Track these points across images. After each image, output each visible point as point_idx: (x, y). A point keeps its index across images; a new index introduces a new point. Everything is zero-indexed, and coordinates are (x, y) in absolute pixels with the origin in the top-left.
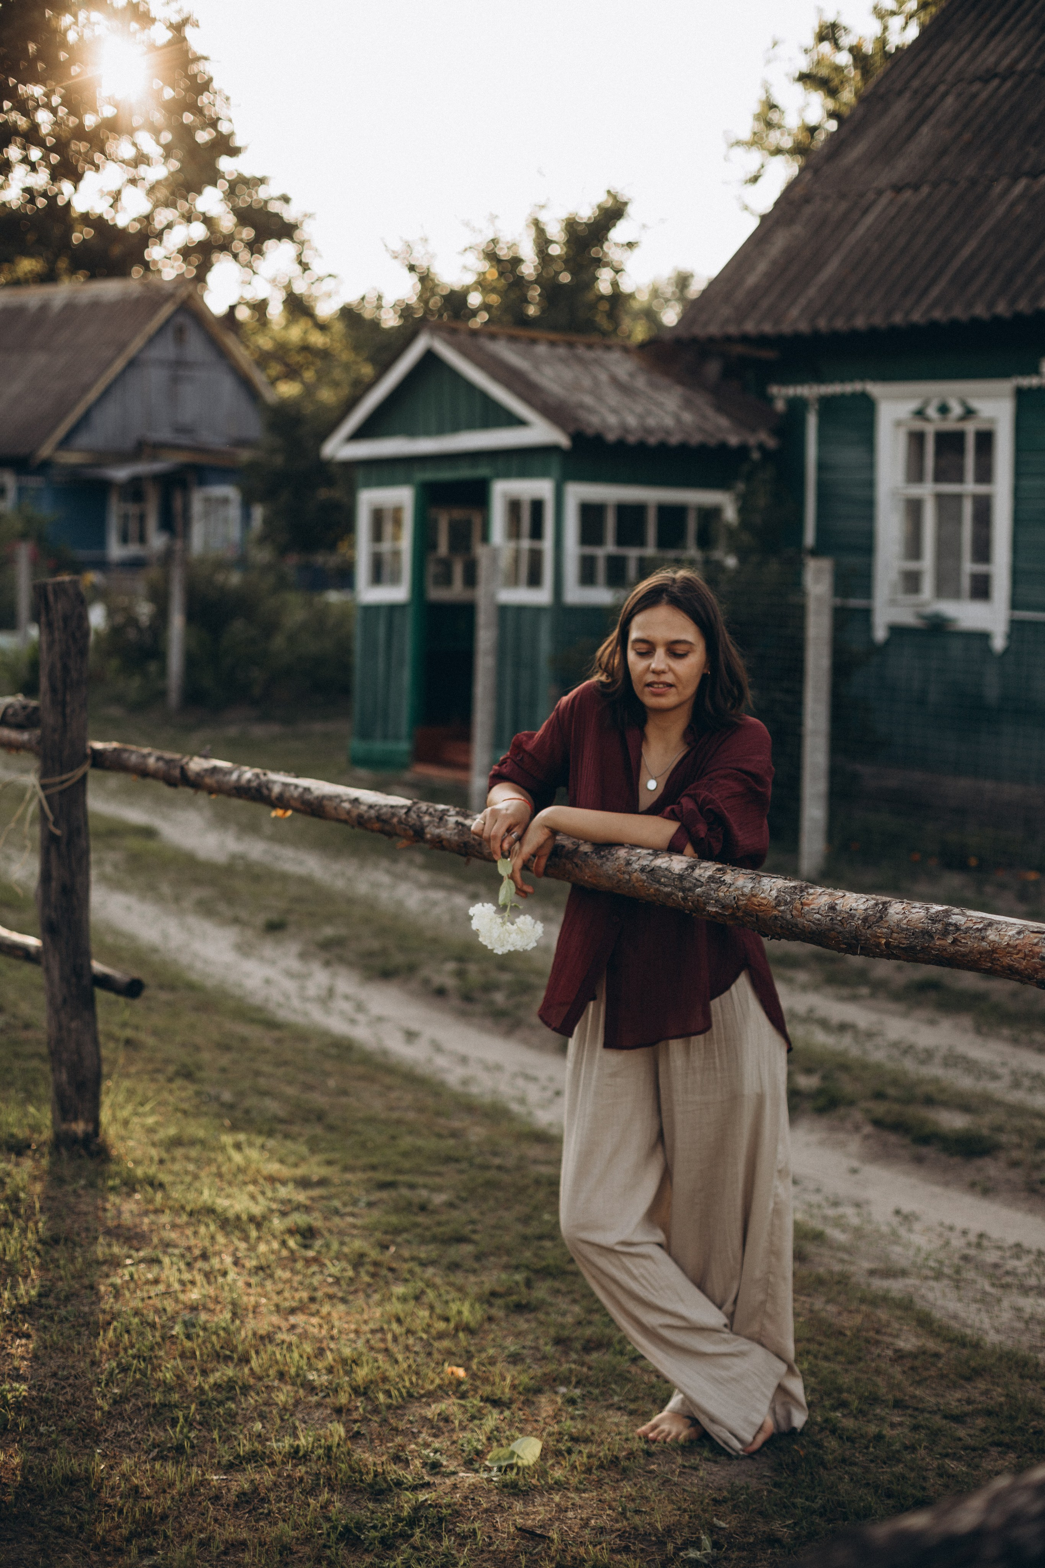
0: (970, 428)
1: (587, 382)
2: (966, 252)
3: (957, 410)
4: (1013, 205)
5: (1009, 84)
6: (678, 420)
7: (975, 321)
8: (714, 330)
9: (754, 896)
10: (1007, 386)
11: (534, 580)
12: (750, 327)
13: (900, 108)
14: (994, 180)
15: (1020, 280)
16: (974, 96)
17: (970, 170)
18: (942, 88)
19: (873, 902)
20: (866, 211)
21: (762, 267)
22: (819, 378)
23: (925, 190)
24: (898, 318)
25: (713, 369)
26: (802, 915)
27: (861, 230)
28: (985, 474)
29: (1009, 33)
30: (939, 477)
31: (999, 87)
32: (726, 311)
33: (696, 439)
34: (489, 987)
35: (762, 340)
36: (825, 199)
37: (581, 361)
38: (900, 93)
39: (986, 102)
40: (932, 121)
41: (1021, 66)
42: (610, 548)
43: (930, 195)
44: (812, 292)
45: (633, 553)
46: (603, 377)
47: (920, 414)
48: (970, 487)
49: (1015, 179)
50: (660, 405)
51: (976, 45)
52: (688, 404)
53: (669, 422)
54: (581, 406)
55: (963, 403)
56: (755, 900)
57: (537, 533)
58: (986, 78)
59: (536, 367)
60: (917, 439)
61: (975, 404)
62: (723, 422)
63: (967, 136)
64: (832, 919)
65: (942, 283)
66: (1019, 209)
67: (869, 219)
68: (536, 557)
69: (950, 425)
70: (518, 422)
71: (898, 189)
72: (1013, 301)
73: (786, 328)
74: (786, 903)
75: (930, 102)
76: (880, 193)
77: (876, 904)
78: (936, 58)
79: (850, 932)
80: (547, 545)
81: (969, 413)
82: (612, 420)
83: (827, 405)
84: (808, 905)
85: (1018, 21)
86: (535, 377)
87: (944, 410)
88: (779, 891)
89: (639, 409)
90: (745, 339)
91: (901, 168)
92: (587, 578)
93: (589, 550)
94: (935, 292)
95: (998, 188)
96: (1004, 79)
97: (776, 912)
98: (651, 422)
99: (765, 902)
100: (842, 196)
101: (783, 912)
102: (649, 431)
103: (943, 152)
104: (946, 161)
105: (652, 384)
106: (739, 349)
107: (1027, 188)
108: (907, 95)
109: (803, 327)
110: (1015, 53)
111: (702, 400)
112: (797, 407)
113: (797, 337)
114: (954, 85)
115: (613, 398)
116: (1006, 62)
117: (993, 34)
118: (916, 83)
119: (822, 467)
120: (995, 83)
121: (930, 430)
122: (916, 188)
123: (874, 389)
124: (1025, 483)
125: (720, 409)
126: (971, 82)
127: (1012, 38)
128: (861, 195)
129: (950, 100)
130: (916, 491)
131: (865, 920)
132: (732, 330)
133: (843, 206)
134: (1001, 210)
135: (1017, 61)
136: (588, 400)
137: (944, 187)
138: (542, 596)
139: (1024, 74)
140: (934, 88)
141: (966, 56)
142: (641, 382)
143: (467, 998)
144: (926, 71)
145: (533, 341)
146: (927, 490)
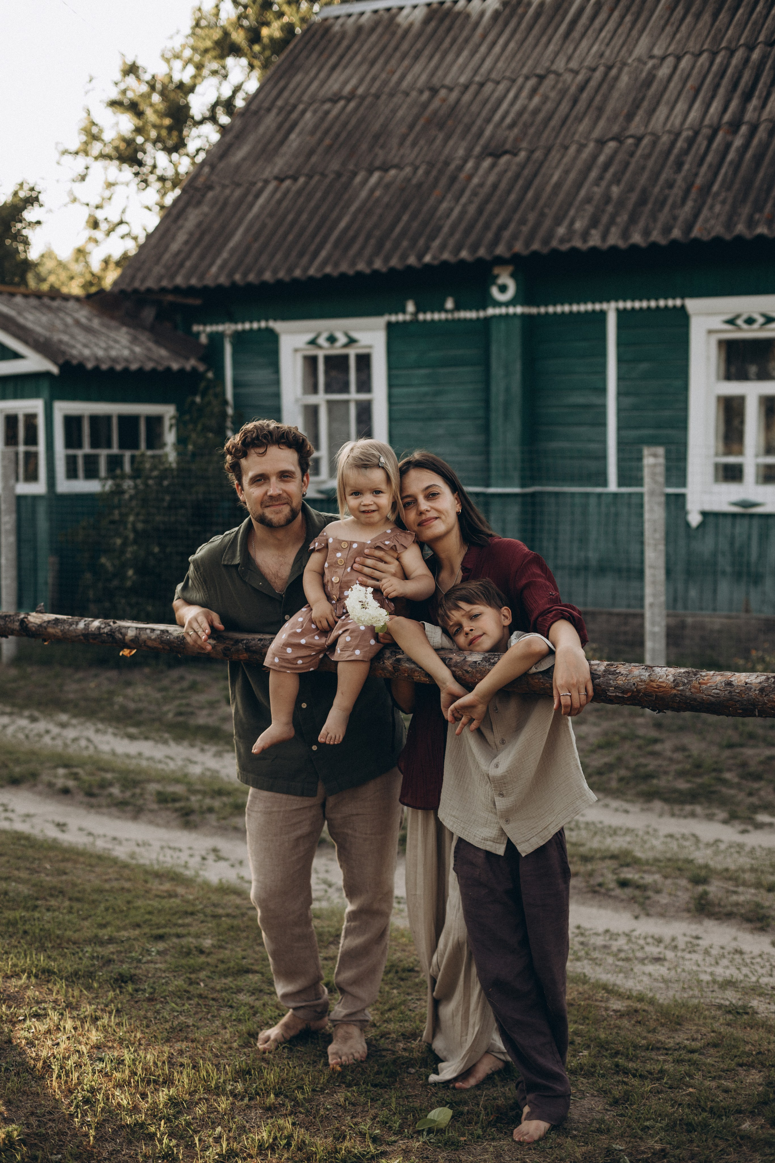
0: (352, 352)
1: (58, 323)
2: (343, 224)
3: (342, 340)
4: (372, 191)
5: (352, 105)
6: (132, 351)
7: (359, 274)
8: (150, 283)
9: (652, 681)
10: (381, 321)
11: (32, 476)
12: (179, 280)
13: (270, 121)
14: (355, 174)
15: (388, 245)
16: (327, 113)
17: (335, 165)
18: (301, 107)
19: (764, 677)
20: (257, 196)
21: (181, 237)
22: (233, 320)
23: (302, 180)
24: (297, 273)
25: (149, 314)
26: (700, 691)
27: (256, 209)
28: (365, 385)
29: (345, 67)
30: (329, 389)
31: (344, 108)
32: (158, 270)
33: (149, 366)
34: (104, 785)
35: (191, 291)
36: (224, 187)
37: (49, 308)
38: (269, 110)
39: (337, 117)
40: (297, 130)
41: (360, 91)
42: (87, 449)
43: (306, 183)
44: (225, 255)
45: (103, 453)
46: (69, 320)
47: (313, 342)
48: (354, 395)
49: (370, 172)
50: (116, 341)
51: (322, 75)
52: (134, 340)
53: (126, 353)
54: (61, 341)
55: (347, 335)
56: (654, 684)
57: (31, 439)
58: (334, 99)
59: (20, 313)
60: (311, 362)
61: (355, 335)
62: (163, 352)
63: (327, 141)
64: (730, 692)
65: (328, 246)
66: (377, 193)
67: (261, 201)
68: (31, 458)
69: (337, 350)
70: (16, 356)
71: (280, 180)
72: (387, 259)
73: (209, 281)
74: (684, 684)
75: (294, 116)
76: (266, 182)
77: (768, 678)
78: (292, 86)
79: (749, 700)
80: (41, 448)
81: (352, 341)
82: (87, 352)
83: (238, 338)
84: (706, 684)
85: (352, 59)
86: (21, 320)
87: (332, 339)
88: (674, 675)
89: (103, 345)
90: (177, 290)
91: (279, 164)
92: (72, 474)
93: (71, 452)
94: (323, 254)
95: (358, 179)
96: (349, 100)
97: (675, 691)
98: (113, 353)
99: (664, 685)
100: (238, 185)
101: (682, 690)
102: (115, 360)
103: (311, 153)
104: (314, 159)
105: (103, 325)
106: (170, 298)
107: (381, 179)
108: (274, 111)
109: (223, 280)
110: (354, 82)
111: (143, 337)
112: (216, 339)
113: (219, 288)
114: (310, 104)
115: (81, 336)
116: (348, 88)
117: (334, 68)
118: (280, 103)
119: (236, 384)
120: (342, 103)
121: (320, 354)
122: (295, 179)
123: (277, 326)
124: (396, 391)
125: (157, 342)
126: (324, 102)
127: (349, 71)
128: (254, 184)
129: (308, 115)
130: (312, 400)
131: (762, 690)
132: (165, 283)
133: (238, 193)
134: (364, 194)
135: (356, 88)
136: (65, 338)
137: (316, 178)
138: (39, 488)
139: (363, 98)
140: (295, 107)
141: (316, 84)
142: (96, 323)
143: (90, 794)
144: (286, 94)
145: (12, 295)
146: (321, 399)
